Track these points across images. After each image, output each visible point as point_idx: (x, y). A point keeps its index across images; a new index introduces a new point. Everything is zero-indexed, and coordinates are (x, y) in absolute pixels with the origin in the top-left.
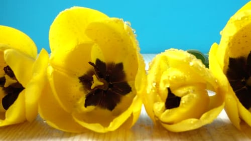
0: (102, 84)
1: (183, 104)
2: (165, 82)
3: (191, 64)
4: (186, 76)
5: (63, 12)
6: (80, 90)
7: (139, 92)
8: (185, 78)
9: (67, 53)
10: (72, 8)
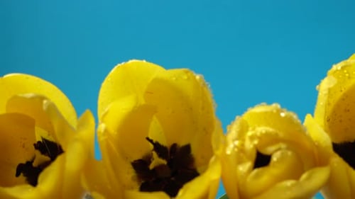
0: (164, 162)
1: (275, 162)
2: (252, 138)
3: (283, 115)
4: (278, 132)
5: (119, 65)
6: (133, 178)
7: (218, 152)
8: (277, 134)
9: (124, 112)
10: (130, 62)
